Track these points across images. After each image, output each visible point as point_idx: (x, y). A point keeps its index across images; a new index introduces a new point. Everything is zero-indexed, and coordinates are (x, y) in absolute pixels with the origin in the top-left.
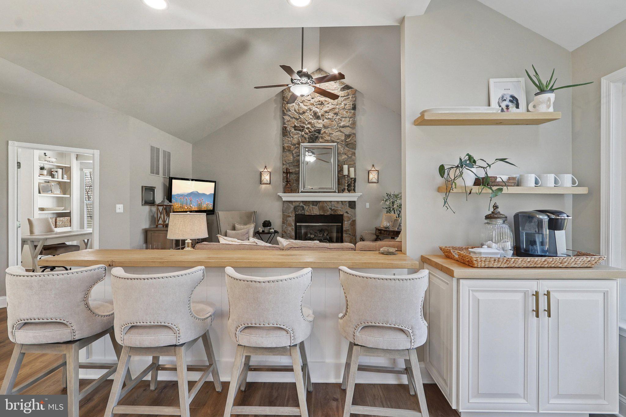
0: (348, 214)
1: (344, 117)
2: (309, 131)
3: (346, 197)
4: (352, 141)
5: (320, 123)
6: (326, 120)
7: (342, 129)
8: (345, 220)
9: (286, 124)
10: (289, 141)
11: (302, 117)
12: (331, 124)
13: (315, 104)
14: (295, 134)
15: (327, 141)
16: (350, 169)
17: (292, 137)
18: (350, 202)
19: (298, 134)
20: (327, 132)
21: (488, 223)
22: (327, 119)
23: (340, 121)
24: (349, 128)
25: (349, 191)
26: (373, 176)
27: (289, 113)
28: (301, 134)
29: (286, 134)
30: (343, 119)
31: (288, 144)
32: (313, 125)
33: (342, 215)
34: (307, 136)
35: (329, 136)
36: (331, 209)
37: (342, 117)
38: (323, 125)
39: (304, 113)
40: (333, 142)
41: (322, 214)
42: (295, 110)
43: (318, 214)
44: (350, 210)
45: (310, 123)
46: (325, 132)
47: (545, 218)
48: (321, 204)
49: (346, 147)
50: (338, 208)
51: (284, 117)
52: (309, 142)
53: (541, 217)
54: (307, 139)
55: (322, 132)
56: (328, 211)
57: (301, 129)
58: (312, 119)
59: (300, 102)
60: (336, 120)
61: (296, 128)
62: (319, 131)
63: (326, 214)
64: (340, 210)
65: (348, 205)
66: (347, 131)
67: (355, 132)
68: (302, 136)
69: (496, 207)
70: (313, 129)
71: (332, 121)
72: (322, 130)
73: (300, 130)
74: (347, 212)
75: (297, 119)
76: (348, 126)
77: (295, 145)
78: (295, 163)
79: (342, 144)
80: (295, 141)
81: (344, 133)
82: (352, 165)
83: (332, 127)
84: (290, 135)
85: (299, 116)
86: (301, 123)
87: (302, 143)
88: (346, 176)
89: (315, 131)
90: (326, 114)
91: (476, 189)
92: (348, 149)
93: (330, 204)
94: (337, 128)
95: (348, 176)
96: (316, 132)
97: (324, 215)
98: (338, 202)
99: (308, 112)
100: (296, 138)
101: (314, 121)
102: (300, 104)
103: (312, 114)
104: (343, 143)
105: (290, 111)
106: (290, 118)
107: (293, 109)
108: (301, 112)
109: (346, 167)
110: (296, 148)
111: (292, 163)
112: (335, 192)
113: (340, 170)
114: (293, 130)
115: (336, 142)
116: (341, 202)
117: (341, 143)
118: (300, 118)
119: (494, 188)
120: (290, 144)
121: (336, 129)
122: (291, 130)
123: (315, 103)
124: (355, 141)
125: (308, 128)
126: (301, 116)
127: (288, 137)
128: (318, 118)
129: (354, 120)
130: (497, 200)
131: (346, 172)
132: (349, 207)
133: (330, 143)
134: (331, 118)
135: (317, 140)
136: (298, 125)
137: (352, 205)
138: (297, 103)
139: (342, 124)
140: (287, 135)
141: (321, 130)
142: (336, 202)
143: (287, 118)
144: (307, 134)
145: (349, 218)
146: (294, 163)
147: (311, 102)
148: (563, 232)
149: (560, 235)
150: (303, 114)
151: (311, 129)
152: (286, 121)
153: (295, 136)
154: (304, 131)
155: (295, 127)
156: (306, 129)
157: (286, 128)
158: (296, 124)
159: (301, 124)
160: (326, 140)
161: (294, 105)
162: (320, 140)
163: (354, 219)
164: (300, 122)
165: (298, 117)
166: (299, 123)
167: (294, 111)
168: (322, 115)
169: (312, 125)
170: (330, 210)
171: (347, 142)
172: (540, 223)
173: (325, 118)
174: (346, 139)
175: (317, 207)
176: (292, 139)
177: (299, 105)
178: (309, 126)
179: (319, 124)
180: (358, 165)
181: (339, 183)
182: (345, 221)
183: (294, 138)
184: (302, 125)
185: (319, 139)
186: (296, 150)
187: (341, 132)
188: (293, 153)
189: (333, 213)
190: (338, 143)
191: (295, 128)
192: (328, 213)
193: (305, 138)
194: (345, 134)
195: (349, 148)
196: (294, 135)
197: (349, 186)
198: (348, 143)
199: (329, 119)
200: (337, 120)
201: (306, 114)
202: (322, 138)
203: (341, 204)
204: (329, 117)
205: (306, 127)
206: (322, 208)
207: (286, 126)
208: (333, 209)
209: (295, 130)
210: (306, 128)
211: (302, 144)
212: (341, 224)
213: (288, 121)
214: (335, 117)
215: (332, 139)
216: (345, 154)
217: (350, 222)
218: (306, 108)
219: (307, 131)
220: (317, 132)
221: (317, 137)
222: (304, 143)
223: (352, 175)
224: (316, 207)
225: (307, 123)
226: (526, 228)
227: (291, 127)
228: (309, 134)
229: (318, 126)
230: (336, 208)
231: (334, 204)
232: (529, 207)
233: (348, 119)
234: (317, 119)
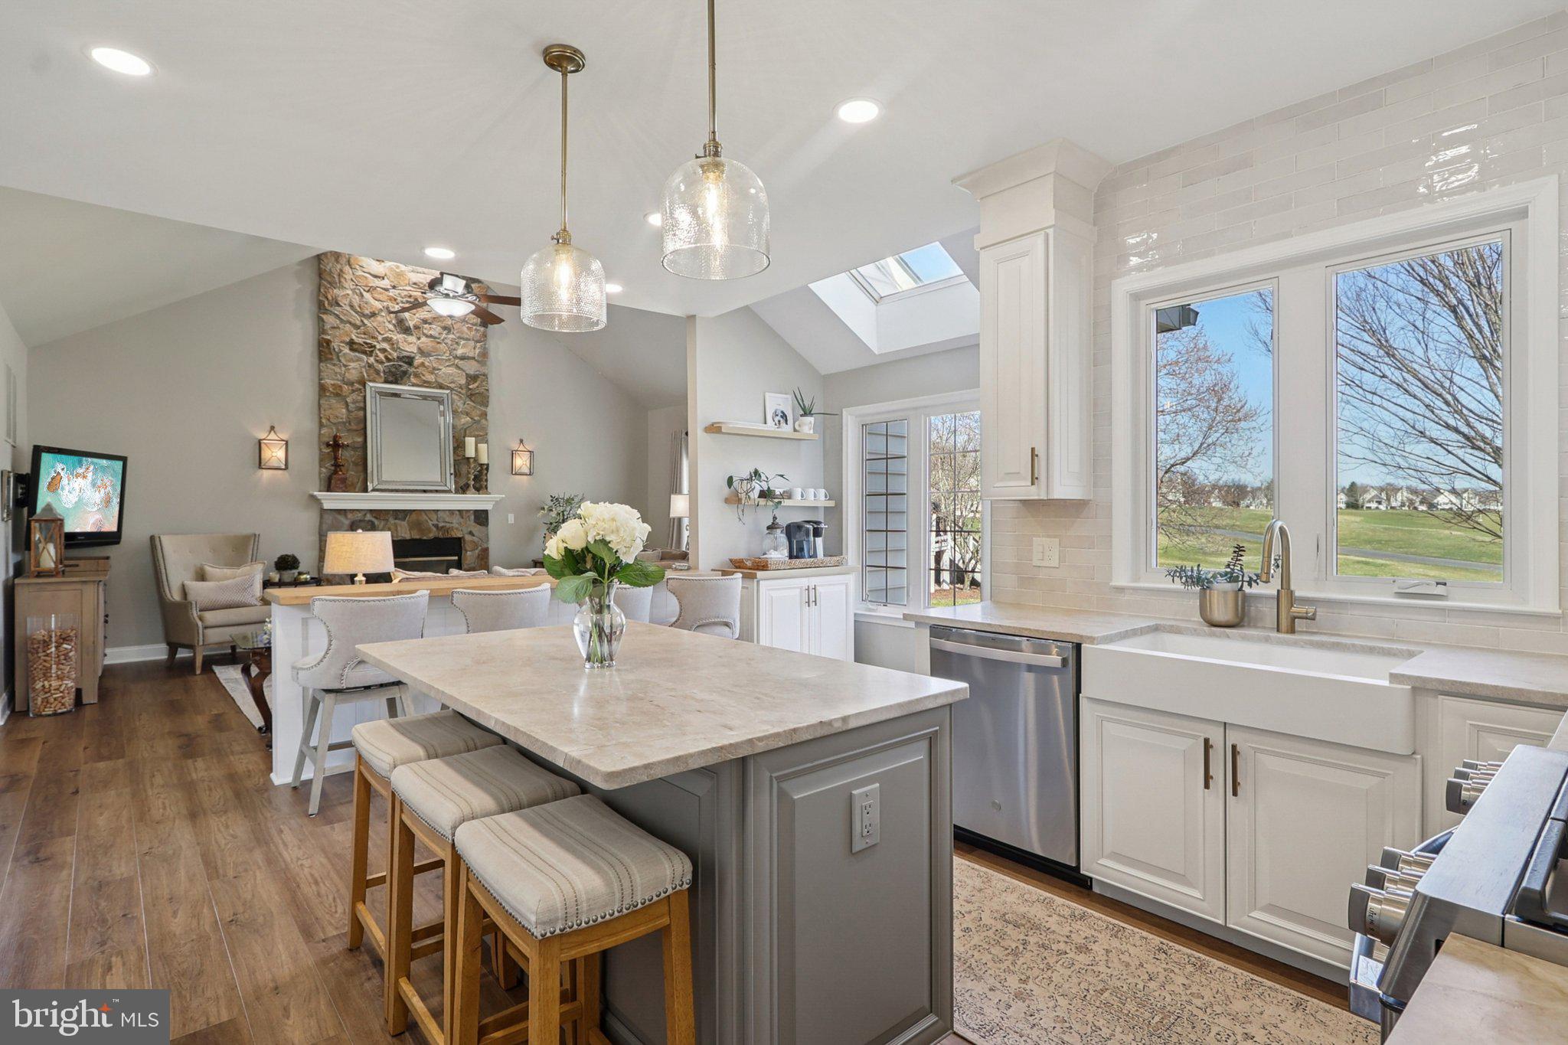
0: (474, 535)
1: (464, 339)
2: (386, 357)
3: (472, 501)
4: (482, 390)
5: (411, 343)
6: (423, 339)
7: (461, 363)
8: (468, 548)
9: (329, 335)
10: (336, 373)
11: (369, 325)
12: (436, 350)
13: (398, 301)
14: (352, 360)
15: (427, 384)
16: (479, 445)
17: (345, 366)
18: (476, 512)
19: (359, 360)
20: (427, 364)
21: (769, 533)
22: (427, 336)
23: (456, 346)
24: (473, 362)
25: (478, 490)
26: (521, 462)
27: (337, 310)
28: (367, 362)
29: (331, 356)
30: (462, 342)
31: (333, 379)
32: (395, 346)
33: (459, 540)
34: (380, 367)
35: (432, 373)
36: (436, 526)
37: (460, 338)
38: (419, 349)
39: (373, 315)
40: (441, 387)
41: (418, 537)
42: (352, 306)
43: (408, 537)
44: (477, 529)
45: (387, 340)
46: (423, 364)
47: (810, 527)
48: (414, 515)
49: (468, 399)
50: (451, 525)
51: (324, 317)
52: (386, 382)
53: (808, 526)
54: (382, 374)
55: (416, 362)
56: (430, 531)
57: (368, 350)
58: (392, 331)
59: (364, 290)
60: (446, 341)
61: (355, 346)
62: (409, 361)
63: (425, 538)
64: (457, 529)
65: (472, 517)
66: (472, 368)
67: (486, 372)
68: (370, 366)
69: (775, 518)
70: (395, 355)
71: (439, 343)
72: (417, 358)
73: (364, 353)
74: (471, 533)
75: (357, 327)
76: (474, 358)
77: (352, 384)
78: (352, 424)
79: (460, 392)
80: (353, 375)
81: (464, 371)
82: (482, 438)
83: (439, 355)
84: (340, 361)
85: (362, 321)
86: (366, 336)
87: (370, 381)
88: (472, 460)
89: (400, 359)
90: (425, 326)
91: (762, 501)
92: (472, 404)
93: (434, 517)
94: (450, 360)
95: (476, 459)
96: (403, 362)
97: (420, 540)
98: (452, 512)
99: (383, 314)
100: (355, 366)
101: (398, 337)
102: (365, 293)
103: (393, 322)
104: (464, 392)
105: (339, 305)
106: (338, 322)
107: (347, 303)
108: (367, 312)
109: (470, 442)
110: (353, 391)
111: (343, 423)
112: (449, 491)
113: (459, 446)
114: (346, 350)
115: (448, 388)
116: (457, 513)
117: (460, 390)
118: (364, 325)
119: (776, 500)
120: (338, 380)
121: (446, 360)
122: (342, 349)
123: (399, 299)
124: (487, 390)
125: (384, 350)
126: (366, 321)
127: (334, 365)
128: (407, 331)
129: (485, 348)
130: (777, 513)
131: (470, 452)
132: (475, 522)
133: (433, 388)
134: (437, 335)
135: (405, 379)
136: (361, 341)
137: (481, 517)
138: (358, 291)
139: (460, 352)
140: (332, 359)
141: (414, 358)
142: (447, 512)
143: (329, 320)
144: (382, 363)
145: (475, 545)
146: (350, 424)
147: (391, 294)
148: (821, 538)
149: (819, 541)
150: (372, 319)
151: (390, 354)
152: (327, 327)
153: (352, 365)
154: (374, 355)
155: (351, 344)
156: (378, 352)
157: (328, 342)
158: (354, 338)
159: (365, 339)
160: (425, 382)
161: (348, 294)
162: (413, 380)
163: (485, 546)
164: (365, 334)
165: (358, 323)
166: (363, 336)
167: (348, 308)
168: (417, 327)
169: (393, 344)
170: (435, 529)
171: (470, 389)
172: (808, 530)
173: (424, 334)
174: (468, 384)
175: (405, 523)
176: (343, 369)
177: (362, 296)
178: (385, 345)
179: (409, 345)
180: (491, 436)
181: (457, 474)
182: (466, 551)
183: (349, 369)
184: (368, 341)
185: (409, 378)
186: (354, 396)
187: (457, 367)
188: (346, 403)
189: (441, 535)
190: (452, 389)
191: (351, 346)
192: (431, 536)
193: (377, 372)
194: (467, 374)
195: (473, 402)
196: (349, 361)
197: (477, 478)
198: (474, 392)
199: (431, 336)
200: (450, 343)
201: (379, 318)
202: (416, 375)
203: (458, 516)
204: (432, 332)
205: (378, 347)
206: (417, 525)
207: (329, 337)
208: (443, 527)
209: (352, 349)
210: (379, 350)
211: (371, 384)
212: (456, 558)
213: (333, 328)
214: (444, 336)
215: (440, 381)
216: (467, 414)
217: (477, 551)
218: (378, 305)
219: (381, 356)
220: (406, 363)
221: (405, 373)
222: (374, 381)
223: (484, 460)
224: (403, 523)
225: (380, 338)
226: (797, 536)
227: (341, 342)
228: (386, 364)
229: (407, 349)
230: (448, 525)
231: (445, 516)
232: (798, 518)
233: (472, 343)
234: (404, 333)
